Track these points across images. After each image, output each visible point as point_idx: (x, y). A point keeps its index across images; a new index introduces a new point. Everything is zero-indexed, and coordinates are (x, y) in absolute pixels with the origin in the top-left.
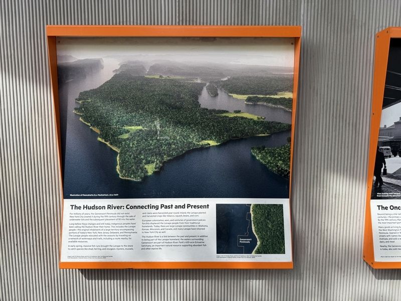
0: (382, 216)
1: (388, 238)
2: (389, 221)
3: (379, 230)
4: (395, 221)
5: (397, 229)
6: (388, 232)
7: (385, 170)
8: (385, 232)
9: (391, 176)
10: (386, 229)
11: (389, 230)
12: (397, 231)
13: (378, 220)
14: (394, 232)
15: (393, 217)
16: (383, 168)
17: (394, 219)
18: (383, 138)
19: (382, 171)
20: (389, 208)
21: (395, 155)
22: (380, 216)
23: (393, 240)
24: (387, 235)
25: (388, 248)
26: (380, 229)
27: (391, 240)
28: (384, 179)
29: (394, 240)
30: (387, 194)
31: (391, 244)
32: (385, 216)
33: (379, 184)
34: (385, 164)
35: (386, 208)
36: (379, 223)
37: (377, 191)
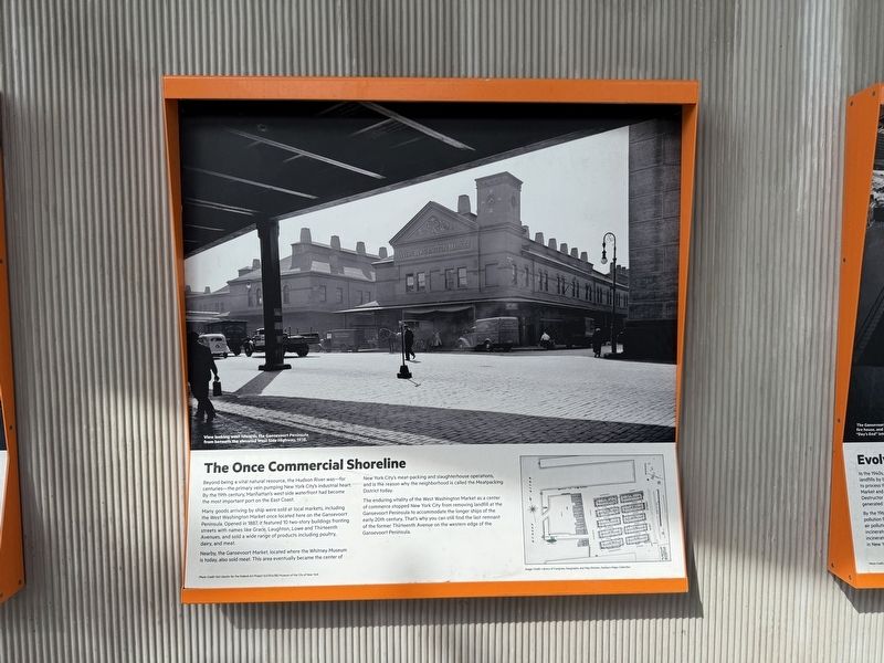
0: (215, 486)
1: (221, 535)
2: (227, 498)
3: (203, 517)
4: (241, 498)
5: (243, 514)
6: (222, 521)
7: (217, 385)
8: (217, 521)
9: (232, 398)
10: (218, 515)
11: (224, 517)
12: (242, 520)
13: (204, 495)
14: (237, 521)
15: (237, 489)
16: (213, 380)
17: (239, 492)
18: (205, 315)
19: (211, 387)
20: (231, 469)
21: (237, 353)
22: (207, 486)
23: (231, 540)
24: (220, 528)
25: (218, 557)
26: (206, 515)
27: (227, 540)
28: (217, 405)
29: (235, 540)
30: (226, 438)
31: (225, 548)
32: (220, 486)
33: (206, 416)
34: (215, 372)
35: (225, 469)
36: (204, 501)
37: (203, 432)
